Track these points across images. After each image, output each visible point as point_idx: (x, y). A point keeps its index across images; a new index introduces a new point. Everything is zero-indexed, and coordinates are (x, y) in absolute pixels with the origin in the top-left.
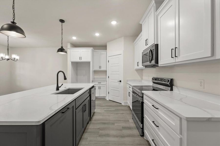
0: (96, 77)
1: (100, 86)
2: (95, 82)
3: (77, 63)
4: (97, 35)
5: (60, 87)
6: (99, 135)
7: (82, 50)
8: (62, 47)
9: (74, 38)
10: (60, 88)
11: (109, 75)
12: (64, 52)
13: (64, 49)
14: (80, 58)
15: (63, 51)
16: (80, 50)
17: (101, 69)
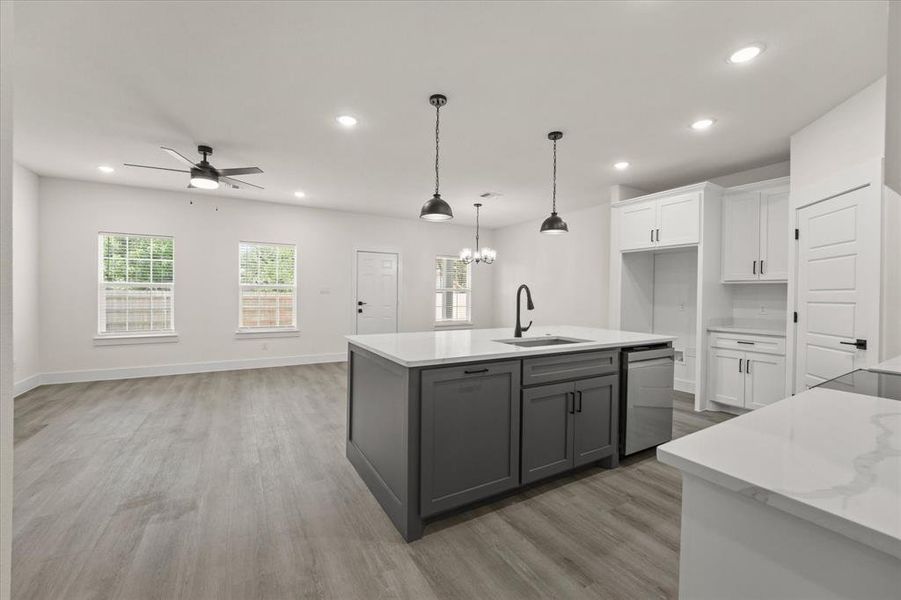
0: (737, 313)
1: (749, 356)
2: (720, 335)
3: (654, 255)
4: (702, 125)
5: (525, 330)
6: (615, 510)
7: (662, 200)
8: (554, 214)
9: (622, 166)
10: (523, 333)
11: (796, 305)
12: (558, 229)
13: (559, 220)
14: (655, 235)
15: (556, 226)
16: (653, 202)
17: (762, 277)
